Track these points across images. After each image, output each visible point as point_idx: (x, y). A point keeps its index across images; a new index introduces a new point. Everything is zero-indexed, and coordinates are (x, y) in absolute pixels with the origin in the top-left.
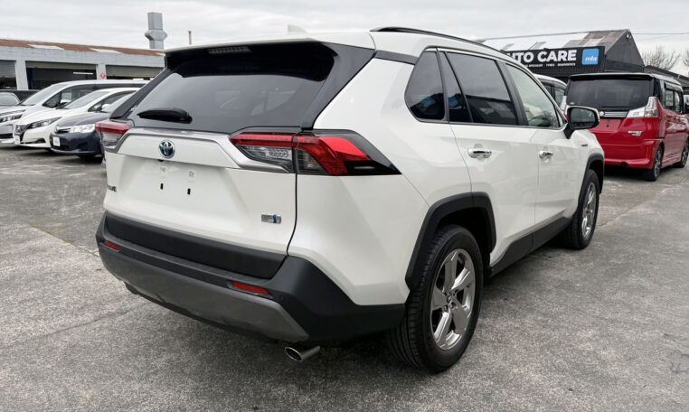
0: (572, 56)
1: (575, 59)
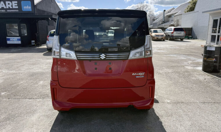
0: (14, 5)
1: (17, 7)
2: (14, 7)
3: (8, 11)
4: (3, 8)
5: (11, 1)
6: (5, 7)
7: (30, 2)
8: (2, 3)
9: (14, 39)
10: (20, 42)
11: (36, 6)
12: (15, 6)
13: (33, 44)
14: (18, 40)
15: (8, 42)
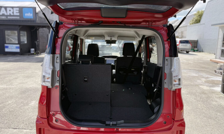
1: (18, 14)
2: (15, 14)
3: (9, 17)
4: (3, 15)
5: (13, 8)
6: (6, 14)
7: (32, 9)
8: (3, 9)
9: (12, 46)
10: (18, 50)
11: (38, 13)
12: (17, 13)
13: (32, 52)
14: (17, 48)
15: (7, 50)
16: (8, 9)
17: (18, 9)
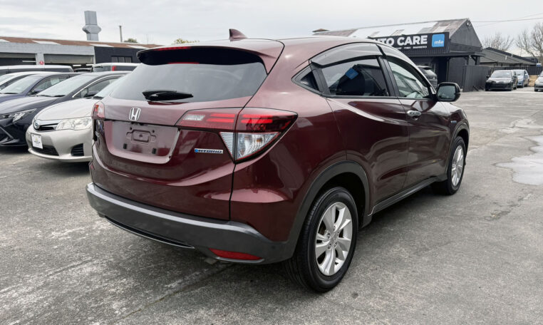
1: (426, 43)
2: (422, 43)
3: (414, 47)
4: (408, 45)
5: (420, 35)
6: (411, 44)
7: (443, 35)
8: (409, 38)
11: (450, 39)
12: (424, 41)
16: (415, 38)
17: (426, 36)
